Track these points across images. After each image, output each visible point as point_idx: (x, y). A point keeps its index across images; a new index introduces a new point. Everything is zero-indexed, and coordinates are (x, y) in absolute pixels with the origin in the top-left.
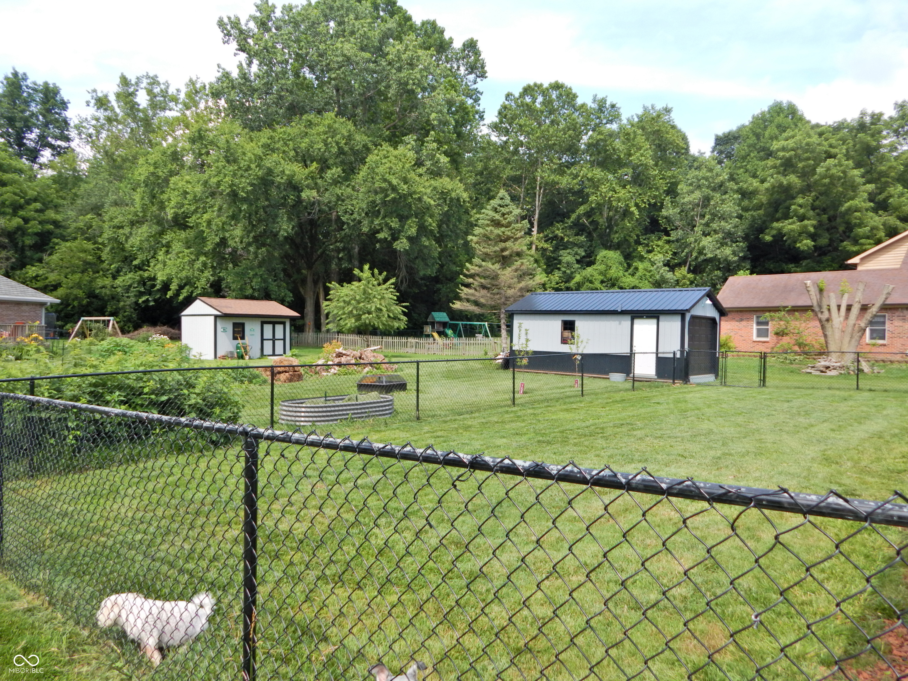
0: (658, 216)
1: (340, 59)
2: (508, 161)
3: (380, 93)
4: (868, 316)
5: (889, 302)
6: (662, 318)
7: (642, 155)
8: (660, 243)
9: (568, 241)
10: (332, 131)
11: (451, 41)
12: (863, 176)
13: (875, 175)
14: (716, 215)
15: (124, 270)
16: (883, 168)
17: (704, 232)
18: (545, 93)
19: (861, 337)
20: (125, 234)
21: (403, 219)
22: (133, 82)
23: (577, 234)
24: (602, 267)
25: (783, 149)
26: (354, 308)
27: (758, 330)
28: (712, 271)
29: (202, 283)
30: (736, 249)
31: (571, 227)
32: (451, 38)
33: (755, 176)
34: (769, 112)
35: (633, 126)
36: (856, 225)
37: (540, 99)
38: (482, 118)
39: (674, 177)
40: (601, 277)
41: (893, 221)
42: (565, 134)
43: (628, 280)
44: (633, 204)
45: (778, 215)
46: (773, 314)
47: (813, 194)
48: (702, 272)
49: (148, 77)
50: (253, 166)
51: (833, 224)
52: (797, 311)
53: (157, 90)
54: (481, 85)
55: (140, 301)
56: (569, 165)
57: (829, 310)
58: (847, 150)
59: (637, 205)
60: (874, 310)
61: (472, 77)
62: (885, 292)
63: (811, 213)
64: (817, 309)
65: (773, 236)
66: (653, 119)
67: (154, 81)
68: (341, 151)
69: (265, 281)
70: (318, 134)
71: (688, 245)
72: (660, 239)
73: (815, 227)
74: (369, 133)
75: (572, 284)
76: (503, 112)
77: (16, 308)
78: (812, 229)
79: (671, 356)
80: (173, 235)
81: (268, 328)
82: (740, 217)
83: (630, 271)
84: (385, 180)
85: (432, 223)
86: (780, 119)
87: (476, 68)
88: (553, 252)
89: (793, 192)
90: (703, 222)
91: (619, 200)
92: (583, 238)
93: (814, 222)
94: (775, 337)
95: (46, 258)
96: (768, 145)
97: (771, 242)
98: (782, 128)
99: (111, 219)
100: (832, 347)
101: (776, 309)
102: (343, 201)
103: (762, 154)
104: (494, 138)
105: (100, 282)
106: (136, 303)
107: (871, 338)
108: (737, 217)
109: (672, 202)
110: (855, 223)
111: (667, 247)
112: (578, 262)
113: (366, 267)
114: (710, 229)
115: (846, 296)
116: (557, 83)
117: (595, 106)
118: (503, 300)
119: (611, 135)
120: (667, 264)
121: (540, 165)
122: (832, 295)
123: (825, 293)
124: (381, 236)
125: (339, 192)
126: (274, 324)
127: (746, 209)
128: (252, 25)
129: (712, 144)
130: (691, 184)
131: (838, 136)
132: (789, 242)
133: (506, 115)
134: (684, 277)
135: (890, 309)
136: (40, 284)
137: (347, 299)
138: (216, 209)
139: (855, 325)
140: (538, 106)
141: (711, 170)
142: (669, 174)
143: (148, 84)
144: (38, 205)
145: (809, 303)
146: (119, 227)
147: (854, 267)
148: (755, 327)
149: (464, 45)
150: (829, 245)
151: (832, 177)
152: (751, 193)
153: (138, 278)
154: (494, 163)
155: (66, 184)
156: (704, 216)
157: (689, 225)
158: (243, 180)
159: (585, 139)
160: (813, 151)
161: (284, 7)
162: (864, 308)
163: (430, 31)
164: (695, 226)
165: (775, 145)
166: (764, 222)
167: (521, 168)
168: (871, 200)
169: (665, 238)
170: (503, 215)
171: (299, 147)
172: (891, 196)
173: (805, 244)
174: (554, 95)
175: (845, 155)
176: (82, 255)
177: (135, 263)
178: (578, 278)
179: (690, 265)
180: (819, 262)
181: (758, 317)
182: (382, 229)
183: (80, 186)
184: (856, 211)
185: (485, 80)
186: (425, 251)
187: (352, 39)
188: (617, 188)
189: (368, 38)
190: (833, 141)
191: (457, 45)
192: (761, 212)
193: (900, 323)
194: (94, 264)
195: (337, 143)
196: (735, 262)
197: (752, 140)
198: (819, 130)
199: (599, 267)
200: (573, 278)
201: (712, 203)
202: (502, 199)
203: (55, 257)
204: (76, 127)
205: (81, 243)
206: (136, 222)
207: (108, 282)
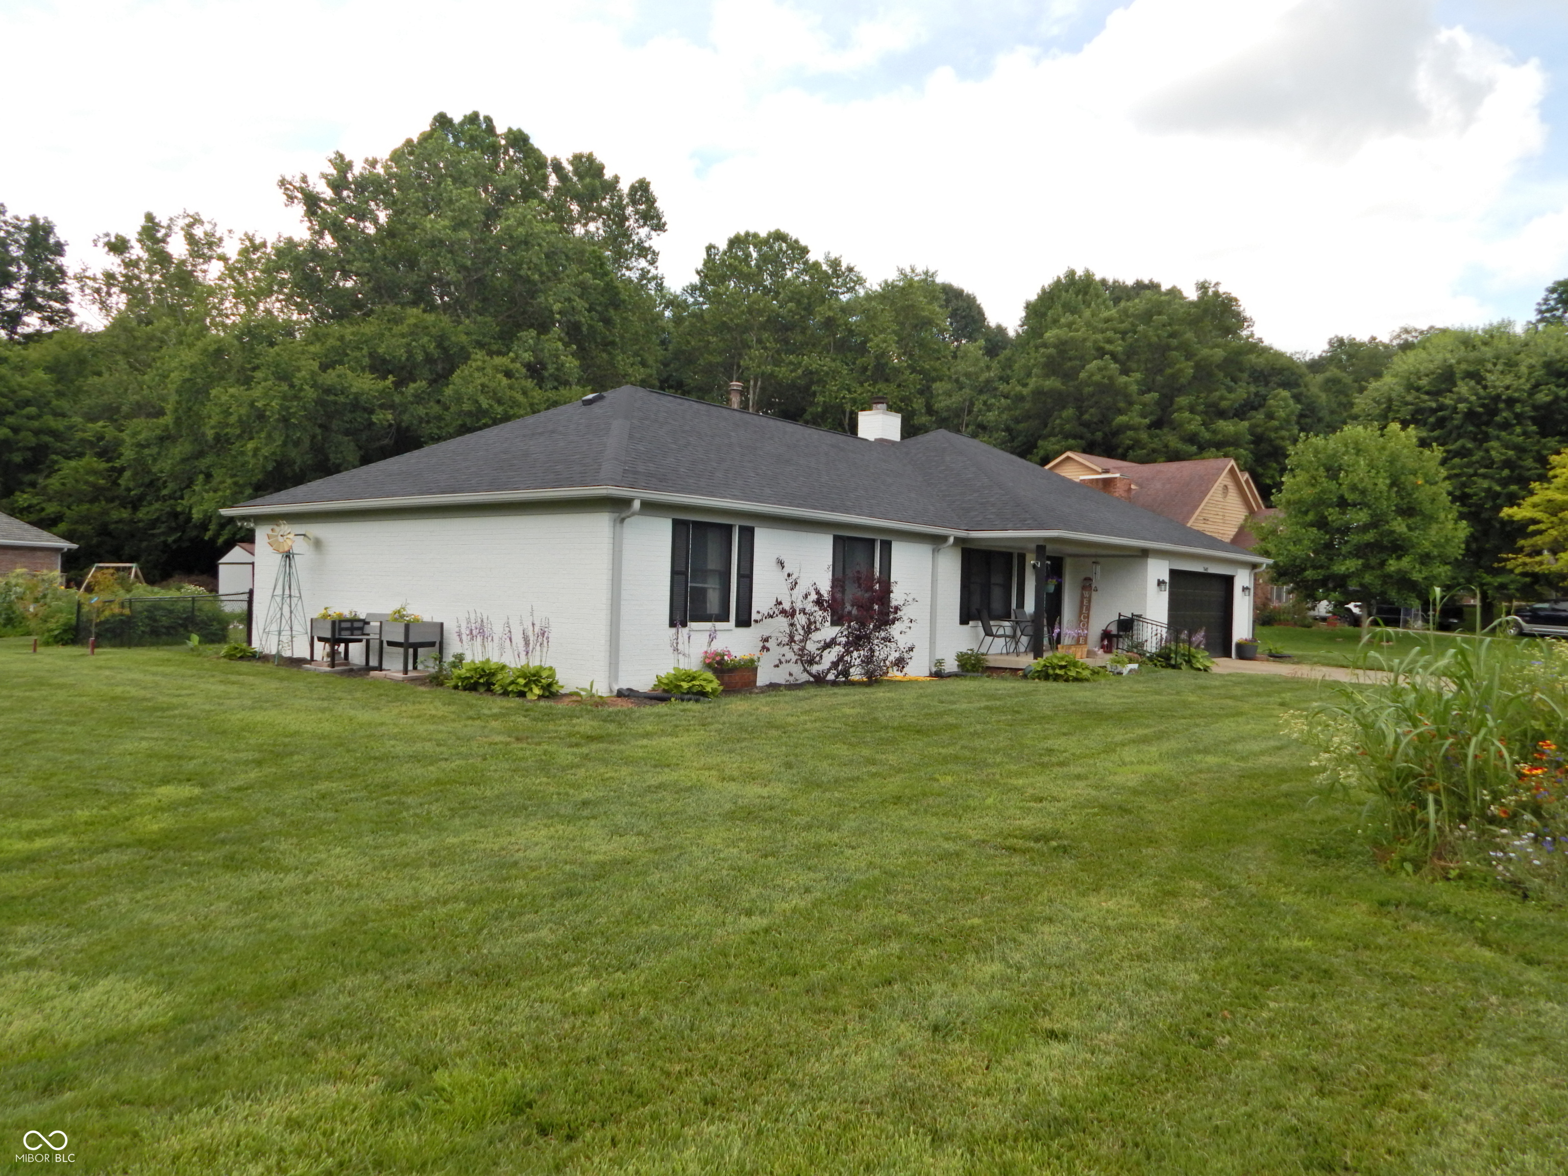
11: (616, 179)
15: (148, 499)
18: (762, 245)
20: (151, 455)
22: (164, 223)
32: (614, 177)
37: (754, 254)
45: (1047, 430)
49: (184, 215)
53: (198, 232)
54: (656, 241)
55: (171, 540)
61: (644, 231)
67: (197, 220)
68: (429, 358)
74: (473, 327)
87: (651, 218)
95: (41, 481)
99: (135, 434)
102: (428, 423)
105: (115, 515)
106: (165, 543)
116: (778, 232)
117: (827, 267)
125: (423, 412)
127: (1016, 420)
128: (324, 186)
130: (957, 381)
136: (33, 517)
140: (752, 264)
143: (187, 225)
144: (32, 410)
146: (143, 446)
149: (633, 187)
153: (168, 510)
155: (66, 373)
158: (295, 403)
161: (366, 161)
163: (583, 167)
171: (374, 353)
176: (92, 478)
177: (165, 492)
183: (86, 377)
185: (663, 234)
191: (624, 187)
194: (107, 489)
195: (424, 347)
203: (54, 483)
204: (79, 278)
205: (90, 461)
206: (165, 439)
207: (125, 514)
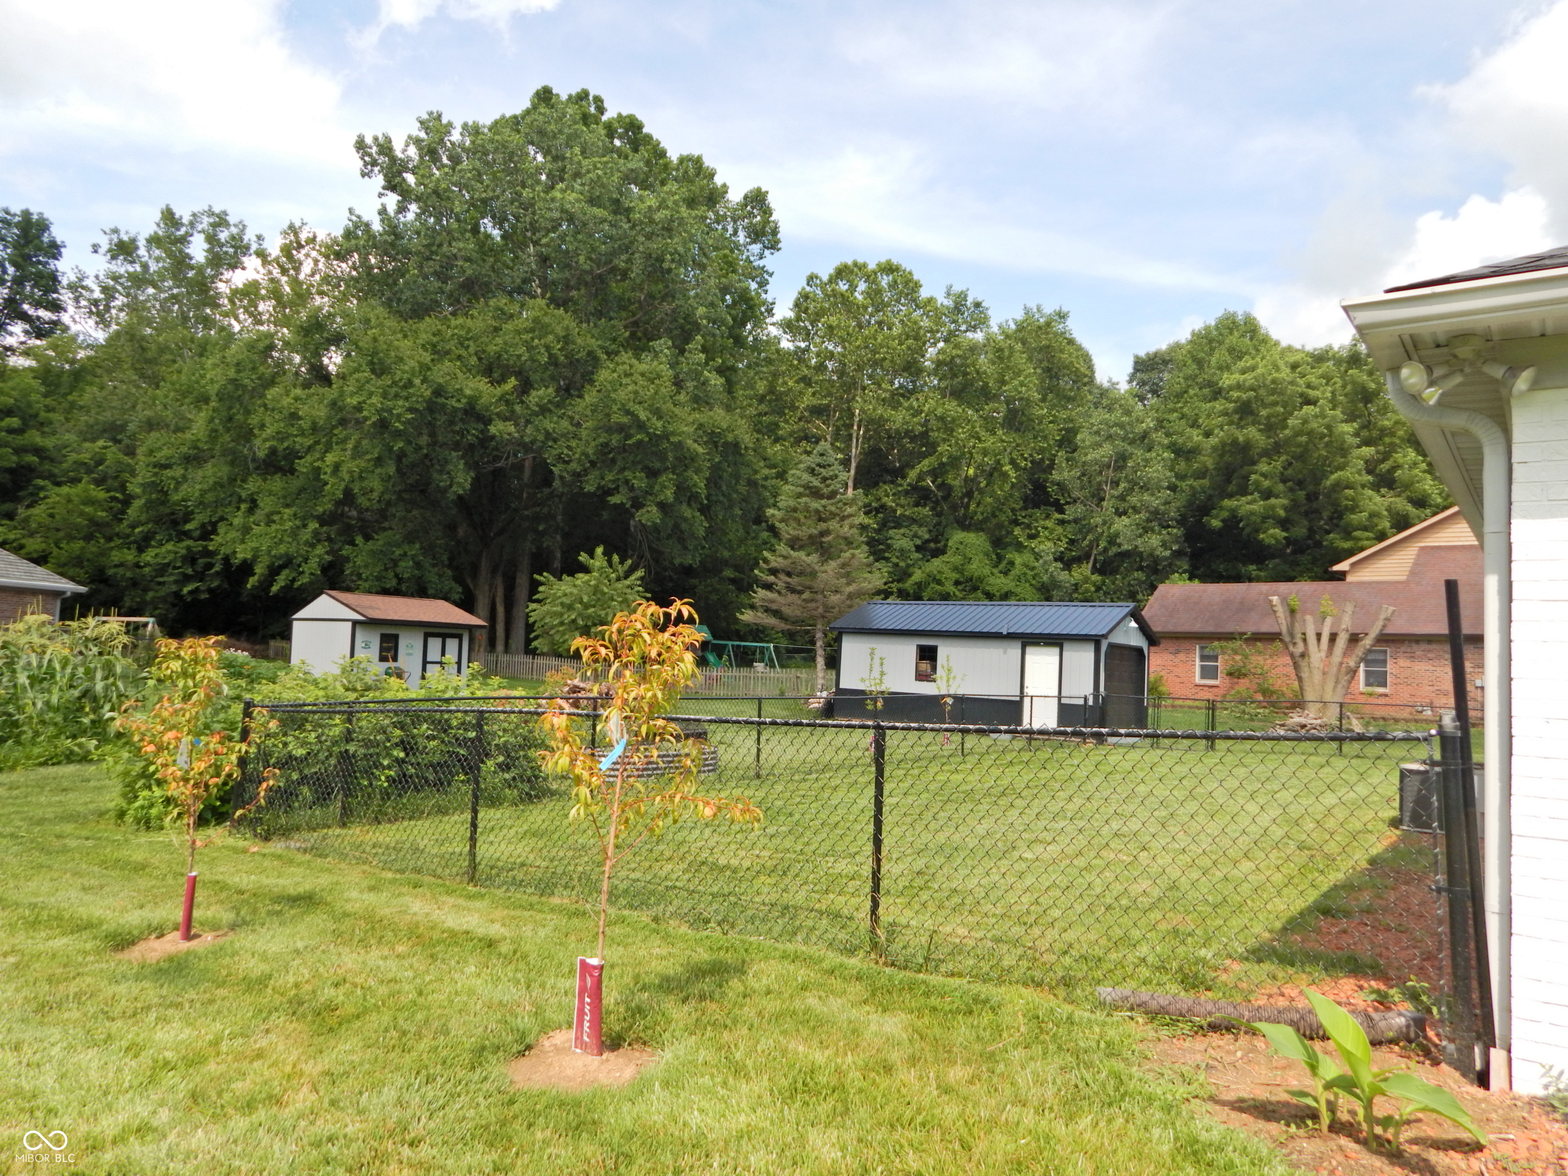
0: (1046, 481)
1: (556, 215)
2: (807, 381)
3: (614, 270)
4: (1359, 651)
5: (1390, 630)
6: (1066, 646)
7: (1022, 384)
8: (1049, 523)
9: (902, 515)
10: (539, 327)
11: (725, 189)
12: (1356, 434)
13: (1375, 433)
14: (1136, 484)
15: (158, 537)
16: (1386, 423)
17: (1117, 509)
18: (871, 278)
19: (1350, 682)
20: (173, 478)
21: (653, 474)
22: (185, 221)
23: (917, 504)
24: (957, 560)
25: (1239, 387)
26: (580, 615)
27: (1203, 668)
28: (1129, 571)
29: (312, 567)
30: (1167, 538)
31: (907, 493)
32: (724, 185)
33: (1194, 425)
34: (1217, 327)
35: (1007, 336)
36: (1347, 508)
37: (862, 286)
38: (770, 312)
39: (1072, 421)
40: (955, 576)
41: (1402, 504)
42: (901, 344)
43: (998, 581)
44: (1007, 460)
45: (1231, 488)
46: (1224, 644)
47: (1283, 458)
48: (1115, 572)
49: (211, 213)
50: (417, 381)
51: (1315, 505)
52: (1260, 640)
53: (223, 236)
54: (770, 261)
55: (185, 590)
56: (907, 393)
57: (1305, 640)
58: (1333, 393)
59: (1013, 462)
60: (1367, 642)
61: (756, 248)
62: (1382, 616)
63: (1281, 487)
64: (1287, 639)
65: (1223, 521)
66: (1040, 328)
67: (221, 221)
68: (553, 361)
69: (418, 565)
70: (518, 332)
71: (1091, 529)
72: (1048, 517)
73: (1286, 509)
74: (595, 332)
75: (908, 585)
76: (802, 303)
77: (15, 599)
78: (1282, 513)
79: (1081, 702)
80: (260, 482)
81: (435, 644)
82: (1173, 488)
83: (1002, 566)
84: (628, 412)
85: (699, 482)
86: (1233, 339)
87: (764, 234)
88: (878, 531)
89: (1254, 452)
90: (1116, 493)
91: (985, 453)
92: (926, 511)
93: (1285, 502)
94: (1227, 680)
95: (22, 512)
96: (1215, 379)
97: (1221, 529)
98: (1237, 354)
99: (151, 452)
100: (1310, 695)
101: (1229, 637)
102: (555, 441)
103: (1206, 391)
104: (786, 344)
105: (116, 556)
106: (177, 595)
107: (1368, 684)
108: (1168, 488)
109: (1068, 460)
110: (1346, 507)
111: (1060, 530)
112: (918, 549)
113: (599, 550)
114: (1126, 505)
115: (1329, 621)
116: (889, 262)
117: (949, 303)
118: (821, 610)
119: (974, 349)
120: (1059, 558)
121: (859, 392)
122: (1309, 618)
123: (1298, 616)
124: (615, 500)
125: (550, 426)
126: (444, 637)
127: (1181, 477)
128: (412, 151)
129: (1130, 370)
130: (1097, 433)
131: (1320, 371)
132: (1247, 530)
133: (807, 309)
134: (1086, 580)
135: (1393, 641)
137: (567, 601)
138: (350, 446)
139: (1341, 664)
140: (860, 298)
141: (1128, 413)
142: (1063, 415)
143: (211, 225)
144: (14, 422)
145: (1275, 629)
146: (164, 467)
147: (1341, 576)
148: (1198, 663)
149: (746, 197)
150: (1309, 537)
151: (1310, 433)
152: (1189, 452)
153: (184, 552)
154: (785, 383)
155: (58, 386)
156: (1118, 485)
157: (1093, 496)
158: (400, 403)
159: (931, 352)
160: (1281, 393)
161: (465, 126)
162: (1354, 639)
163: (692, 172)
164: (1103, 499)
165: (1227, 380)
166: (1210, 497)
167: (830, 394)
168: (1369, 472)
169: (1057, 516)
170: (824, 479)
171: (484, 351)
172: (1398, 467)
173: (1273, 535)
174: (885, 281)
175: (1331, 401)
176: (88, 509)
177: (188, 526)
178: (918, 575)
179: (1095, 561)
180: (1294, 564)
181: (1202, 648)
182: (617, 488)
183: (83, 390)
184: (1347, 487)
185: (777, 254)
186: (684, 526)
187: (577, 187)
188: (983, 433)
189: (603, 186)
190: (1312, 379)
191: (735, 196)
192: (1206, 482)
193: (1408, 663)
194: (107, 524)
195: (548, 348)
196: (1166, 558)
197: (1192, 368)
198: (1292, 359)
199: (951, 558)
200: (910, 575)
201: (1130, 464)
202: (822, 455)
203: (39, 511)
204: (72, 287)
205: (87, 488)
206: (194, 459)
207: (130, 556)
